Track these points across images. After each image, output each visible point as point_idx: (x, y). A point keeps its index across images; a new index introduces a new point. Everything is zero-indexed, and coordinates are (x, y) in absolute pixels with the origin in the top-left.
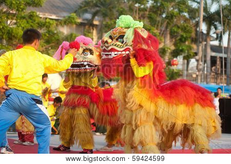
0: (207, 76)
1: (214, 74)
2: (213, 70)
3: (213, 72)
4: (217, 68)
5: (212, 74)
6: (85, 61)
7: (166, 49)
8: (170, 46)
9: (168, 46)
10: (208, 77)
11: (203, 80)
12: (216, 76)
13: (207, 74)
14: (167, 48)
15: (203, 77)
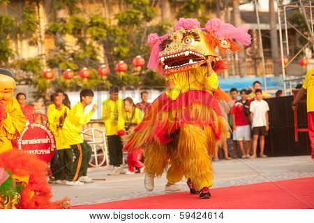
0: (239, 64)
1: (250, 60)
2: (248, 53)
3: (248, 57)
4: (254, 49)
5: (247, 60)
6: (186, 50)
7: (164, 26)
8: (172, 21)
9: (169, 21)
10: (242, 65)
11: (234, 72)
12: (253, 63)
13: (239, 61)
14: (166, 25)
15: (233, 66)
